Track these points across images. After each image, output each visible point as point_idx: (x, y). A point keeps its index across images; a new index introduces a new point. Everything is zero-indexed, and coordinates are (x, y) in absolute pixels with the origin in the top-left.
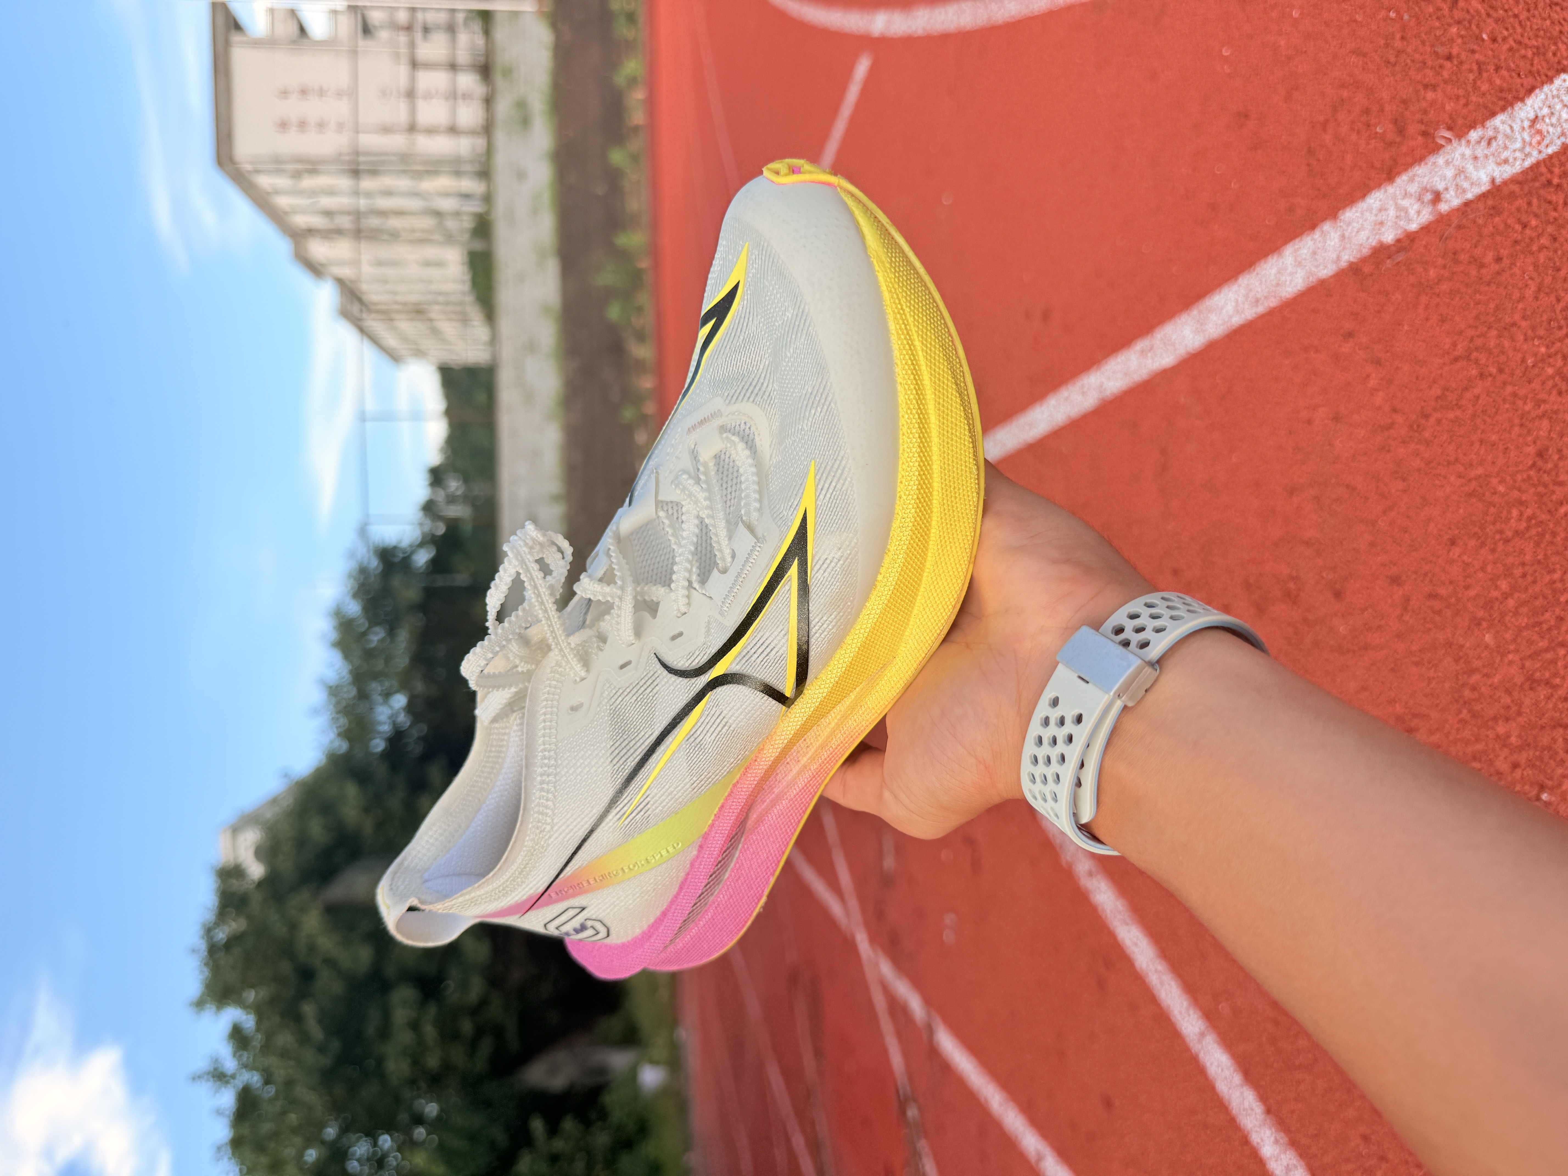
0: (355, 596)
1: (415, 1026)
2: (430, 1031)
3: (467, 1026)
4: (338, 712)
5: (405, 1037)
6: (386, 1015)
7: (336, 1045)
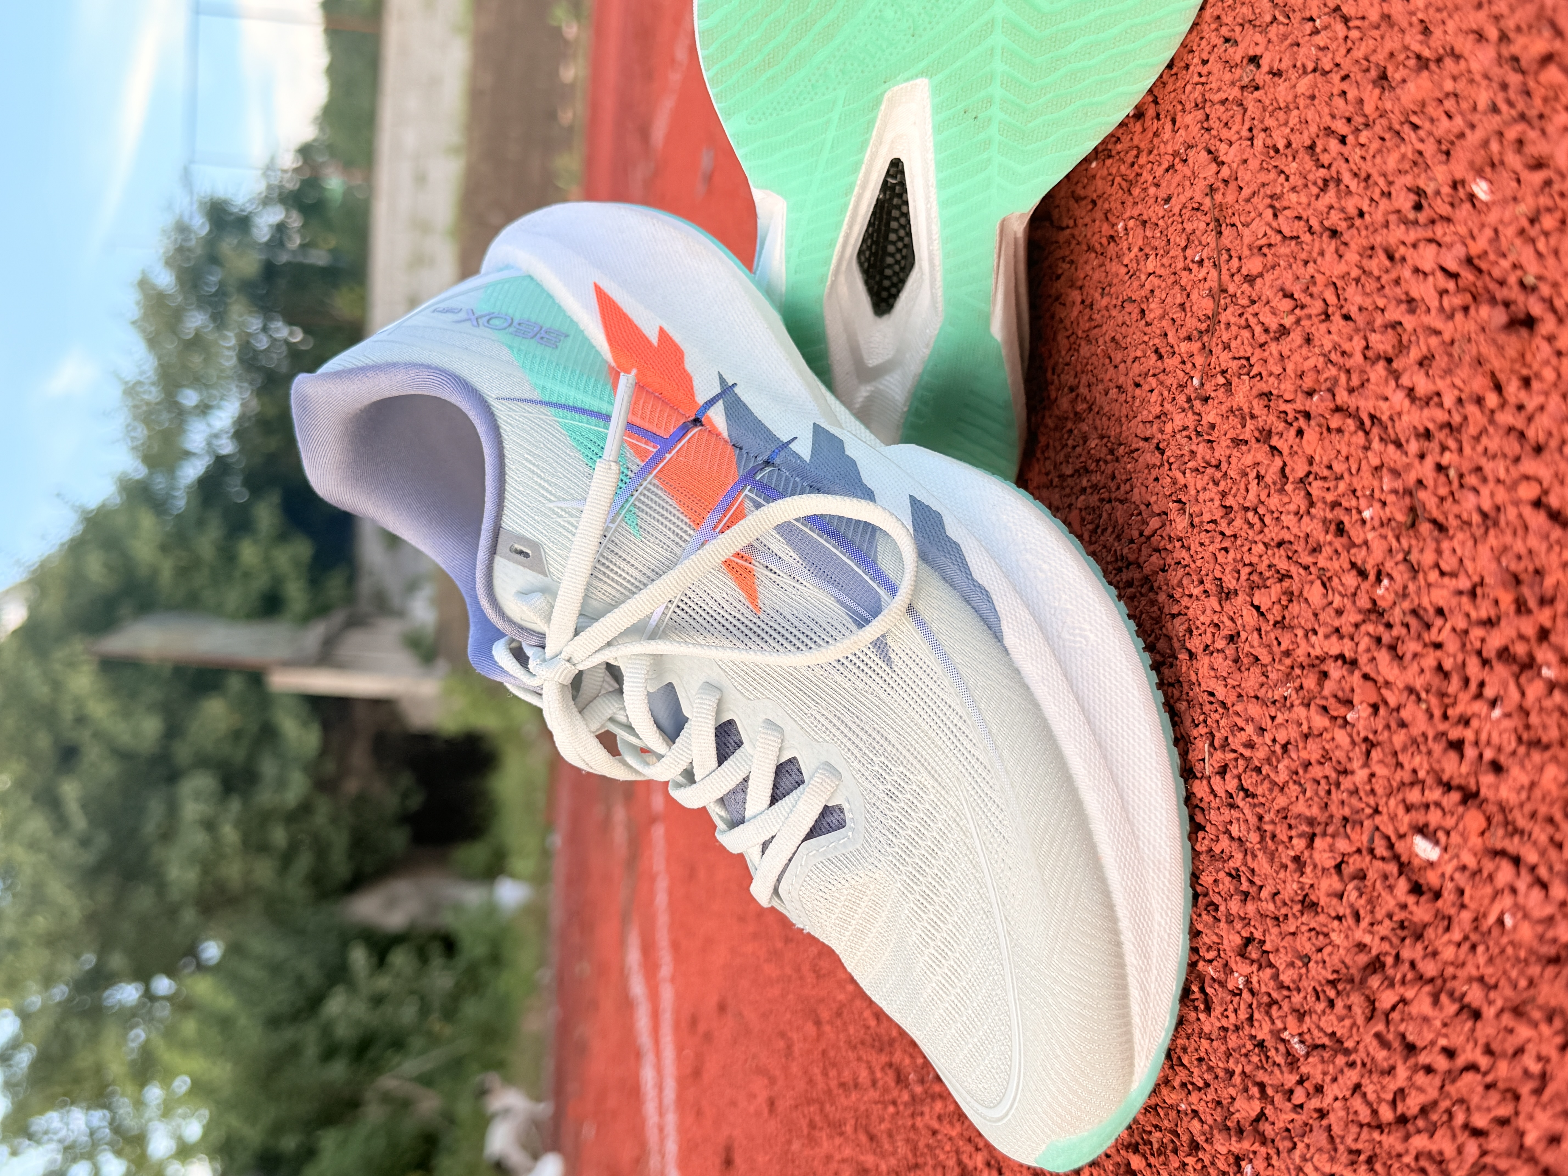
0: (169, 263)
1: (210, 825)
2: (229, 833)
3: (279, 836)
4: (135, 418)
5: (198, 839)
6: (173, 809)
7: (102, 840)
